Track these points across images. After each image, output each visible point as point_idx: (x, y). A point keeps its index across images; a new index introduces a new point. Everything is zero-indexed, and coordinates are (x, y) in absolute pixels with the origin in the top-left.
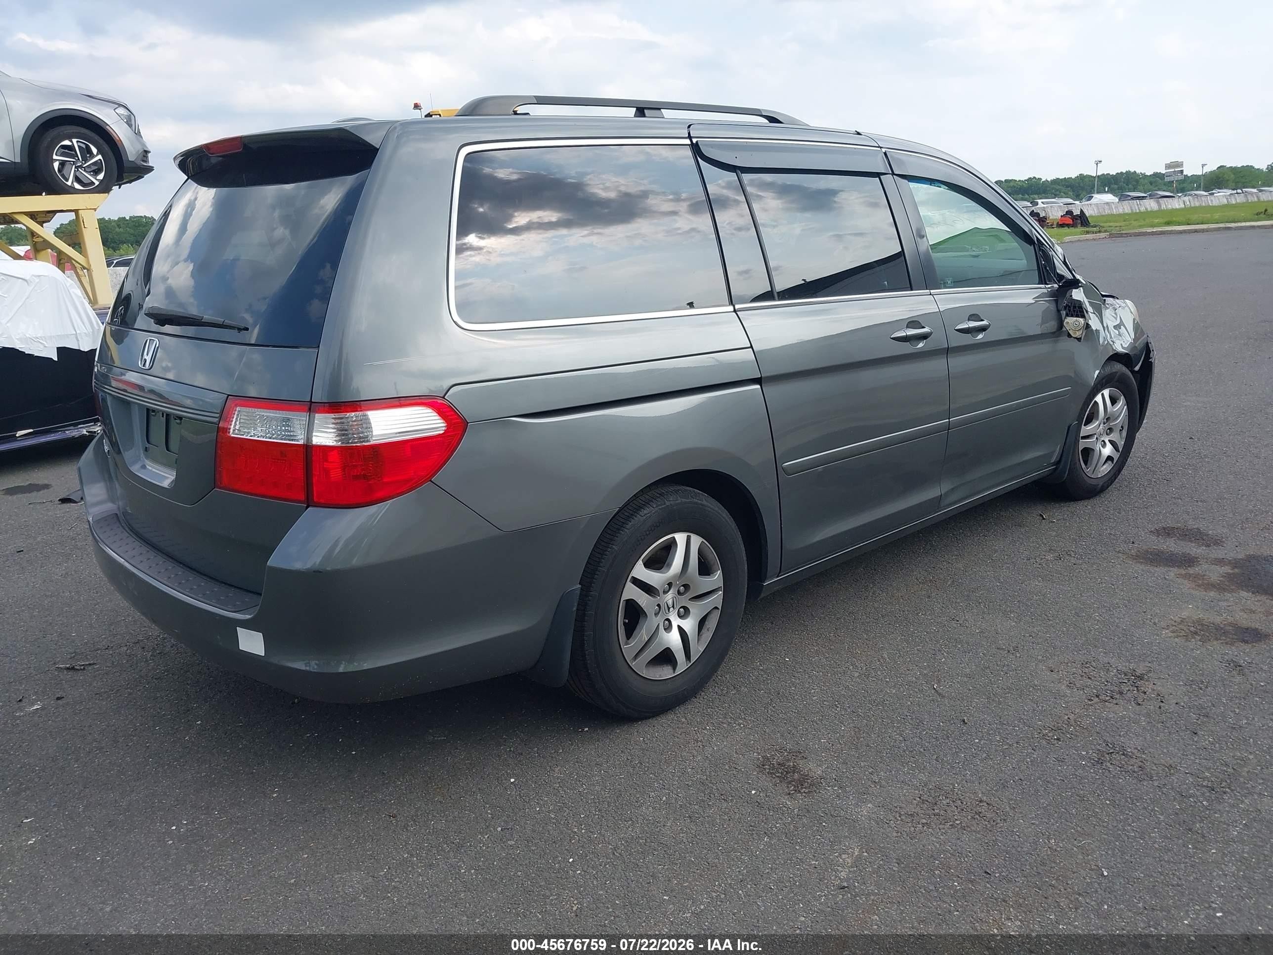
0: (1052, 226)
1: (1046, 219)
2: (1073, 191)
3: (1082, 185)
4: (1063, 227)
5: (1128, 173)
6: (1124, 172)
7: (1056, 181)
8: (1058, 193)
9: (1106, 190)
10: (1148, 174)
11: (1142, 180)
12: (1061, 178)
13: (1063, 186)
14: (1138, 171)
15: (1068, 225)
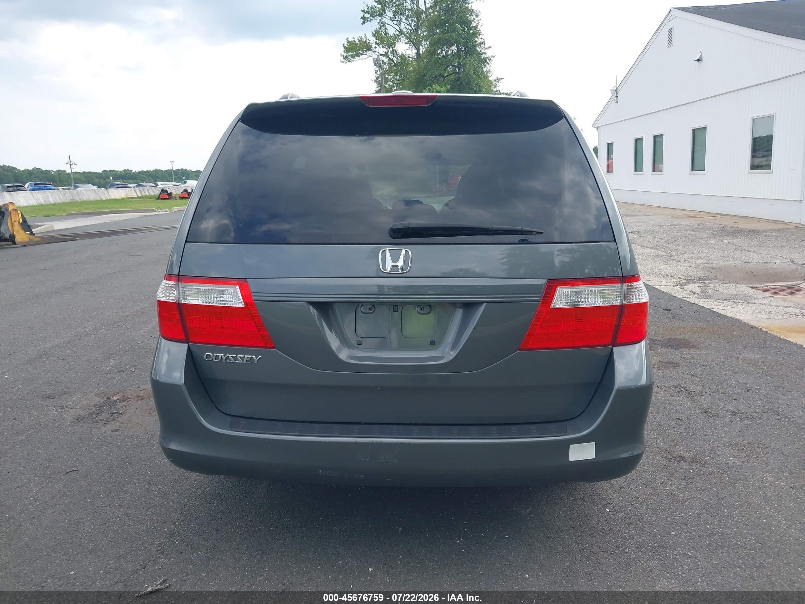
0: (175, 198)
1: (172, 194)
2: (153, 179)
3: (157, 175)
4: (182, 199)
5: (182, 170)
6: (180, 169)
7: (142, 172)
8: (144, 179)
9: (184, 179)
10: (193, 170)
11: (191, 174)
12: (144, 170)
13: (146, 175)
14: (188, 169)
15: (186, 198)
